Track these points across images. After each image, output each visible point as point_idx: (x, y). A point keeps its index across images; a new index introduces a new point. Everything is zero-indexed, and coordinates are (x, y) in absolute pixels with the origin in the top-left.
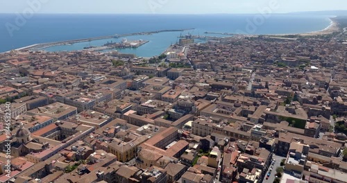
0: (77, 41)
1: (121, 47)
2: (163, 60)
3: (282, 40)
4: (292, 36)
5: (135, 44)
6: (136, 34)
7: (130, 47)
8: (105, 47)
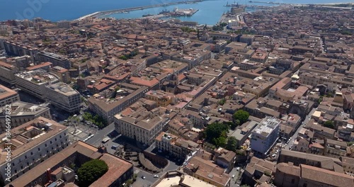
0: (132, 9)
1: (176, 15)
2: (225, 28)
3: (336, 9)
4: (345, 6)
5: (188, 12)
6: (182, 3)
7: (184, 15)
8: (162, 15)
